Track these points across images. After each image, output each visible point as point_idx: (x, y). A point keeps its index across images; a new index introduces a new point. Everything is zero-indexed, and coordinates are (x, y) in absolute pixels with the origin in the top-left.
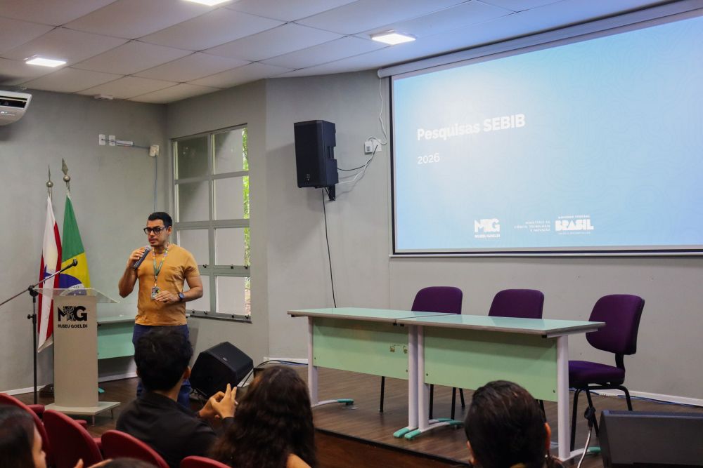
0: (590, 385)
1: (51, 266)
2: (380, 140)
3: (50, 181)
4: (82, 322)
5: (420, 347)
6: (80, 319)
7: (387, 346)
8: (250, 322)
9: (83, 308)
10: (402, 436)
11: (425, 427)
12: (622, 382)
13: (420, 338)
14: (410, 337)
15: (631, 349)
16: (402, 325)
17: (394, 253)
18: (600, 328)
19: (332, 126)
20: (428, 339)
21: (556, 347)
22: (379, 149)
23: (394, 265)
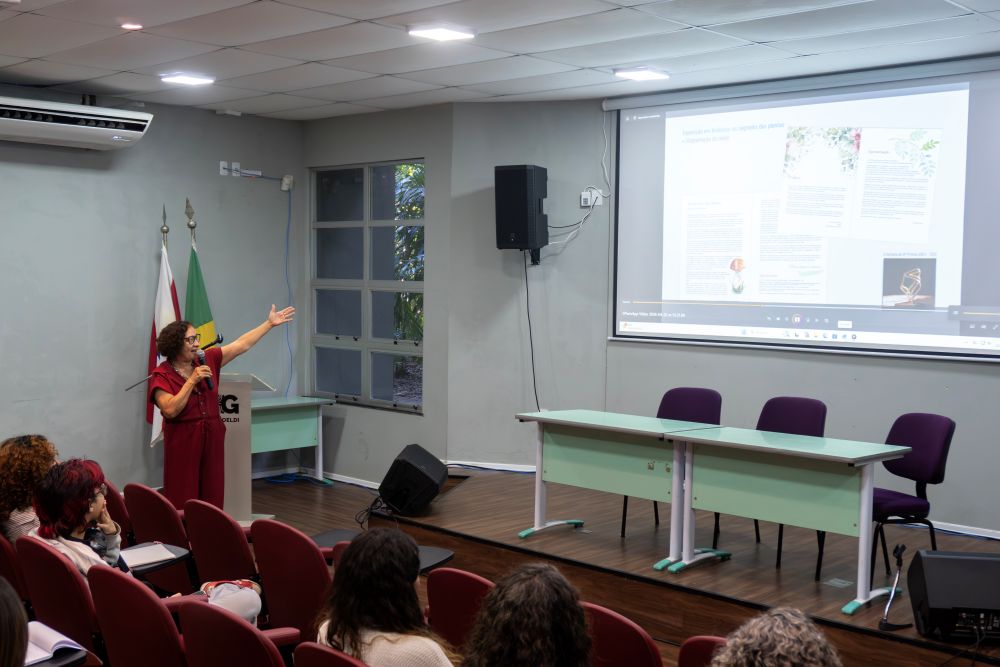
0: (890, 518)
2: (600, 191)
3: (165, 225)
4: (233, 416)
5: (688, 466)
6: (229, 411)
7: (644, 463)
8: (421, 414)
9: (234, 398)
10: (665, 569)
11: (691, 557)
12: (926, 515)
13: (688, 455)
14: (676, 453)
15: (938, 478)
16: (670, 441)
17: (615, 335)
18: (906, 454)
19: (544, 171)
20: (698, 458)
21: (861, 476)
22: (600, 202)
23: (613, 350)
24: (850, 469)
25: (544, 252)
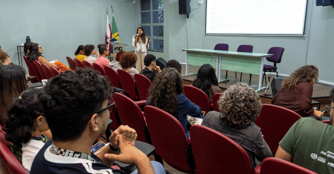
0: (267, 71)
1: (109, 35)
3: (107, 11)
5: (220, 60)
7: (210, 59)
8: (163, 52)
9: (121, 48)
12: (276, 70)
13: (220, 57)
14: (217, 57)
16: (216, 54)
17: (205, 34)
18: (272, 56)
21: (261, 61)
22: (202, 3)
23: (205, 37)
24: (259, 59)
25: (190, 15)
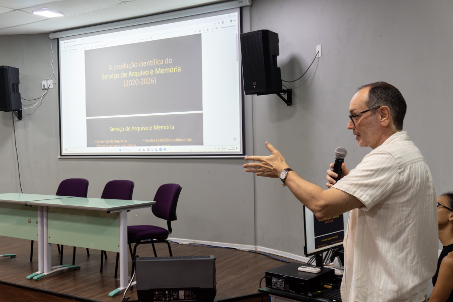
0: (142, 241)
2: (52, 81)
5: (45, 219)
7: (26, 219)
10: (31, 279)
11: (48, 271)
13: (45, 213)
14: (39, 213)
15: (174, 218)
16: (31, 206)
17: (61, 156)
19: (18, 69)
20: (50, 214)
21: (119, 219)
22: (51, 86)
